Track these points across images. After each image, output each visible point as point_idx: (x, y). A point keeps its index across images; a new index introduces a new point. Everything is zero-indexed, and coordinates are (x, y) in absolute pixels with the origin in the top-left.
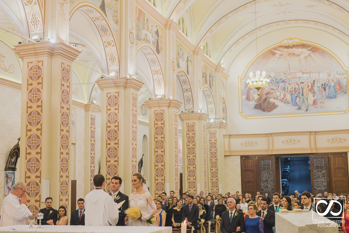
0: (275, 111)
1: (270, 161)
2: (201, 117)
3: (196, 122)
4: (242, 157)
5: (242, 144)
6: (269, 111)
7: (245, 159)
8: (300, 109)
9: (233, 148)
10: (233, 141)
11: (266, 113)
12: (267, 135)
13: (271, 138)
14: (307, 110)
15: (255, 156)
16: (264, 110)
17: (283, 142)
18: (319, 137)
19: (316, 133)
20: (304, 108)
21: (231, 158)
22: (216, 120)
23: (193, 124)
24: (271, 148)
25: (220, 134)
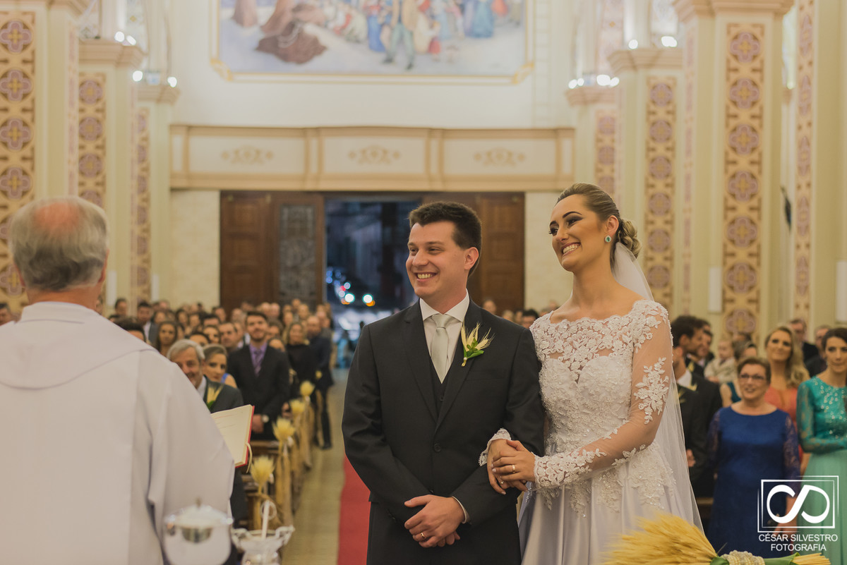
0: (317, 62)
1: (309, 211)
2: (125, 57)
3: (109, 70)
4: (224, 194)
5: (225, 155)
6: (300, 62)
7: (232, 201)
8: (389, 60)
9: (197, 167)
10: (199, 144)
11: (292, 67)
12: (303, 132)
13: (314, 142)
14: (410, 66)
15: (261, 194)
16: (285, 57)
17: (352, 155)
18: (455, 148)
19: (445, 133)
20: (401, 59)
21: (188, 197)
22: (150, 77)
23: (100, 79)
24: (314, 169)
25: (159, 120)
